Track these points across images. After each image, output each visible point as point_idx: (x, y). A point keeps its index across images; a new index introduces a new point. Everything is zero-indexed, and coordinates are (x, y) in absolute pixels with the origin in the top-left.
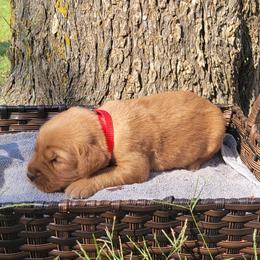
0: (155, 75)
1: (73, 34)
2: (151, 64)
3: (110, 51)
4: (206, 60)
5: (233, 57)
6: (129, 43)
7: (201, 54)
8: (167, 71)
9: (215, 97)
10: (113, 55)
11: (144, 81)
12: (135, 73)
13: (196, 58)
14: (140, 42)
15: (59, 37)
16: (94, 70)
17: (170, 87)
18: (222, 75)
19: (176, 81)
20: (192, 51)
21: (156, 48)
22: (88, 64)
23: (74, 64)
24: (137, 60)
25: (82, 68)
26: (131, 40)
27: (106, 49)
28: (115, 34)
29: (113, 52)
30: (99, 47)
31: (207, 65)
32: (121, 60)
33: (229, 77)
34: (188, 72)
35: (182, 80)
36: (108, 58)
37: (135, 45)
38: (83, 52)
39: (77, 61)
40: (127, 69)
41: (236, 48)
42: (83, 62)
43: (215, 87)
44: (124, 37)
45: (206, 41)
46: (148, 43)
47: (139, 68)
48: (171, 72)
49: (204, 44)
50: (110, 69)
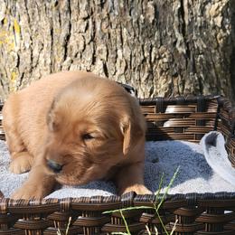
0: (124, 64)
1: (24, 19)
2: (119, 51)
3: (68, 37)
4: (187, 45)
5: (221, 42)
6: (91, 26)
7: (180, 38)
8: (139, 60)
9: (201, 91)
10: (72, 42)
11: (111, 73)
12: (99, 63)
13: (175, 43)
14: (104, 25)
15: (6, 25)
16: (49, 61)
17: (143, 80)
18: (208, 64)
19: (151, 72)
20: (169, 34)
21: (125, 30)
22: (42, 55)
23: (25, 55)
24: (101, 47)
25: (35, 60)
26: (94, 23)
27: (63, 34)
28: (74, 17)
29: (71, 38)
30: (55, 34)
31: (188, 51)
32: (81, 47)
33: (218, 65)
34: (165, 60)
35: (158, 71)
36: (65, 46)
37: (98, 29)
38: (36, 41)
39: (28, 52)
40: (90, 58)
41: (225, 31)
42: (36, 53)
43: (200, 79)
44: (85, 19)
45: (187, 22)
46: (114, 26)
47: (104, 56)
48: (144, 60)
49: (184, 25)
50: (68, 59)
